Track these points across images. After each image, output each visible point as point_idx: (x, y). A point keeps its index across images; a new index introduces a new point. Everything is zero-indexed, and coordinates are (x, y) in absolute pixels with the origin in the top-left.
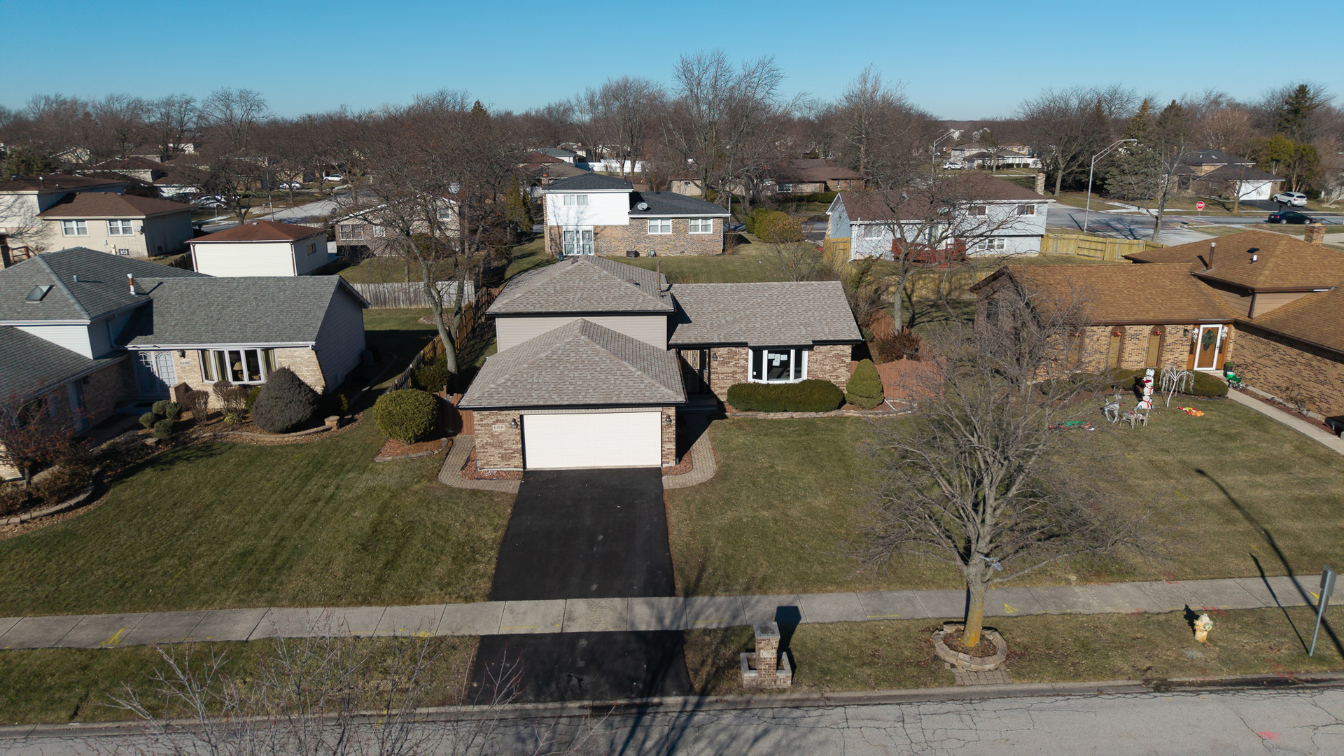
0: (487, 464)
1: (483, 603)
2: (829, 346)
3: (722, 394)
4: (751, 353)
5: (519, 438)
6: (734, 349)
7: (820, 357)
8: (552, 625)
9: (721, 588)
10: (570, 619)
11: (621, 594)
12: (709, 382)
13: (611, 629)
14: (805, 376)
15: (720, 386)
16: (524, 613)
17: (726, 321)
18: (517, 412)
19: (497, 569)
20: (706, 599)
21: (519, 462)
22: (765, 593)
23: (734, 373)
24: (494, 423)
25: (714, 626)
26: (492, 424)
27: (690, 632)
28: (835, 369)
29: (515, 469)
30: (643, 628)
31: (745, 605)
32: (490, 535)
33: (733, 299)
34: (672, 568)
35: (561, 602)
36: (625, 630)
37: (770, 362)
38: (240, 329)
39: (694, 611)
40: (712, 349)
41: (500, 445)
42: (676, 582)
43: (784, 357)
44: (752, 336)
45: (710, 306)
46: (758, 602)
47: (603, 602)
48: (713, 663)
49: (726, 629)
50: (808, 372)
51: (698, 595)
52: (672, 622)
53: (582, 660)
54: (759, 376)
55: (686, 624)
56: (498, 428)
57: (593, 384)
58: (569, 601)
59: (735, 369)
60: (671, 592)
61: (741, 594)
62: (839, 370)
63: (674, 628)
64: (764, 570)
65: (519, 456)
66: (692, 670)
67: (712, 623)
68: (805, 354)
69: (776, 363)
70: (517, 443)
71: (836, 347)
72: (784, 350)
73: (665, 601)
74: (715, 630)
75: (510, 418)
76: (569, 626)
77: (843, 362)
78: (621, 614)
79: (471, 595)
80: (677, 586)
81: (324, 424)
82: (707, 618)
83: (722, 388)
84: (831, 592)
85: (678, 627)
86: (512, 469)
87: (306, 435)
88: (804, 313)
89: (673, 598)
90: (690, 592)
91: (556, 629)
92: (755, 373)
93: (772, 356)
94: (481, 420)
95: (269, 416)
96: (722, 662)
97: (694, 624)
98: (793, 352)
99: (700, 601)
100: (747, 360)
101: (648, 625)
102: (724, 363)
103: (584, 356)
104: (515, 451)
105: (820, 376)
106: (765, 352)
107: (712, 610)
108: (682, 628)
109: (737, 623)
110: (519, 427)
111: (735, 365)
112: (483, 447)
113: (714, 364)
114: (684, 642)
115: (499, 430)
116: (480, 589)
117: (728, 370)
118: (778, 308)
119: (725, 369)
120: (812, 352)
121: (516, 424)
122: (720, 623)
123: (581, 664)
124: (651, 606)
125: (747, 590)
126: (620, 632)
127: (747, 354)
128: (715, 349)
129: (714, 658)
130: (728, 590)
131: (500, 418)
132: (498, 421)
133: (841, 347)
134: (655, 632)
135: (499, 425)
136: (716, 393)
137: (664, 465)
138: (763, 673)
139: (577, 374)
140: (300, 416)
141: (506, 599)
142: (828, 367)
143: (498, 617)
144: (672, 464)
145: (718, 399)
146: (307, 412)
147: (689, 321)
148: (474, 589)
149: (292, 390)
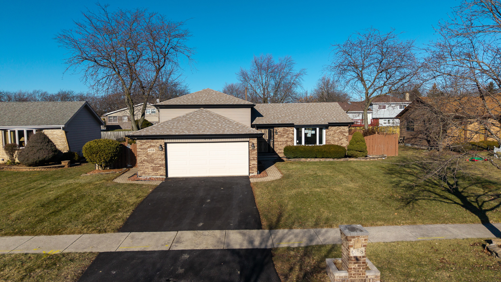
0: (144, 173)
1: (112, 233)
2: (336, 127)
3: (280, 153)
4: (295, 130)
5: (163, 157)
6: (286, 128)
7: (332, 133)
8: (162, 245)
9: (296, 224)
10: (177, 242)
11: (220, 228)
12: (273, 147)
13: (211, 248)
14: (324, 143)
15: (279, 149)
16: (142, 239)
17: (281, 116)
18: (163, 141)
19: (131, 216)
20: (286, 231)
21: (163, 172)
22: (331, 226)
23: (287, 141)
24: (149, 147)
25: (296, 245)
26: (147, 148)
27: (276, 249)
28: (340, 140)
29: (161, 177)
30: (237, 247)
31: (317, 234)
32: (133, 200)
33: (284, 109)
34: (259, 214)
35: (174, 233)
36: (222, 248)
37: (306, 134)
38: (26, 120)
39: (277, 237)
40: (275, 128)
41: (152, 161)
42: (262, 221)
43: (313, 132)
44: (296, 121)
45: (273, 111)
46: (326, 232)
47: (206, 232)
48: (301, 269)
49: (306, 247)
50: (326, 141)
51: (280, 228)
52: (261, 244)
53: (182, 268)
54: (300, 142)
55: (273, 244)
56: (151, 151)
57: (209, 127)
58: (179, 232)
59: (287, 139)
60: (259, 226)
61: (312, 227)
62: (343, 140)
63: (263, 247)
64: (326, 214)
65: (163, 168)
66: (282, 275)
67: (293, 244)
68: (324, 131)
69: (309, 135)
70: (162, 160)
71: (340, 127)
72: (313, 127)
73: (254, 232)
74: (298, 248)
75: (158, 145)
76: (176, 246)
77: (345, 135)
78: (220, 239)
79: (106, 229)
80: (263, 224)
81: (61, 164)
82: (289, 241)
83: (280, 150)
84: (381, 225)
85: (266, 246)
86: (159, 177)
87: (47, 168)
88: (321, 113)
89: (260, 230)
90: (273, 227)
91: (166, 248)
92: (298, 141)
93: (307, 131)
94: (141, 145)
95: (27, 156)
96: (308, 268)
97: (279, 244)
98: (318, 129)
99: (281, 232)
100: (293, 134)
101: (241, 244)
102: (281, 136)
103: (205, 116)
104: (161, 165)
105: (332, 143)
106: (303, 129)
107: (291, 236)
108: (269, 247)
109: (314, 243)
110: (164, 150)
111: (287, 137)
112: (142, 162)
113: (276, 136)
114: (272, 256)
115: (152, 152)
116: (114, 226)
117: (283, 140)
118: (308, 112)
119: (282, 139)
120: (328, 130)
121: (162, 147)
122: (300, 244)
123: (181, 271)
124: (244, 235)
125: (316, 225)
126: (218, 250)
127: (293, 131)
128: (276, 128)
129: (301, 265)
130: (302, 225)
131: (153, 144)
132: (151, 146)
133: (343, 127)
134: (247, 250)
135: (152, 149)
136: (277, 152)
137: (251, 175)
138: (353, 272)
139: (199, 123)
140: (45, 156)
141: (131, 231)
142: (336, 138)
143: (120, 241)
144: (255, 174)
145: (278, 156)
146: (50, 155)
147: (262, 116)
148: (108, 225)
149: (43, 144)
